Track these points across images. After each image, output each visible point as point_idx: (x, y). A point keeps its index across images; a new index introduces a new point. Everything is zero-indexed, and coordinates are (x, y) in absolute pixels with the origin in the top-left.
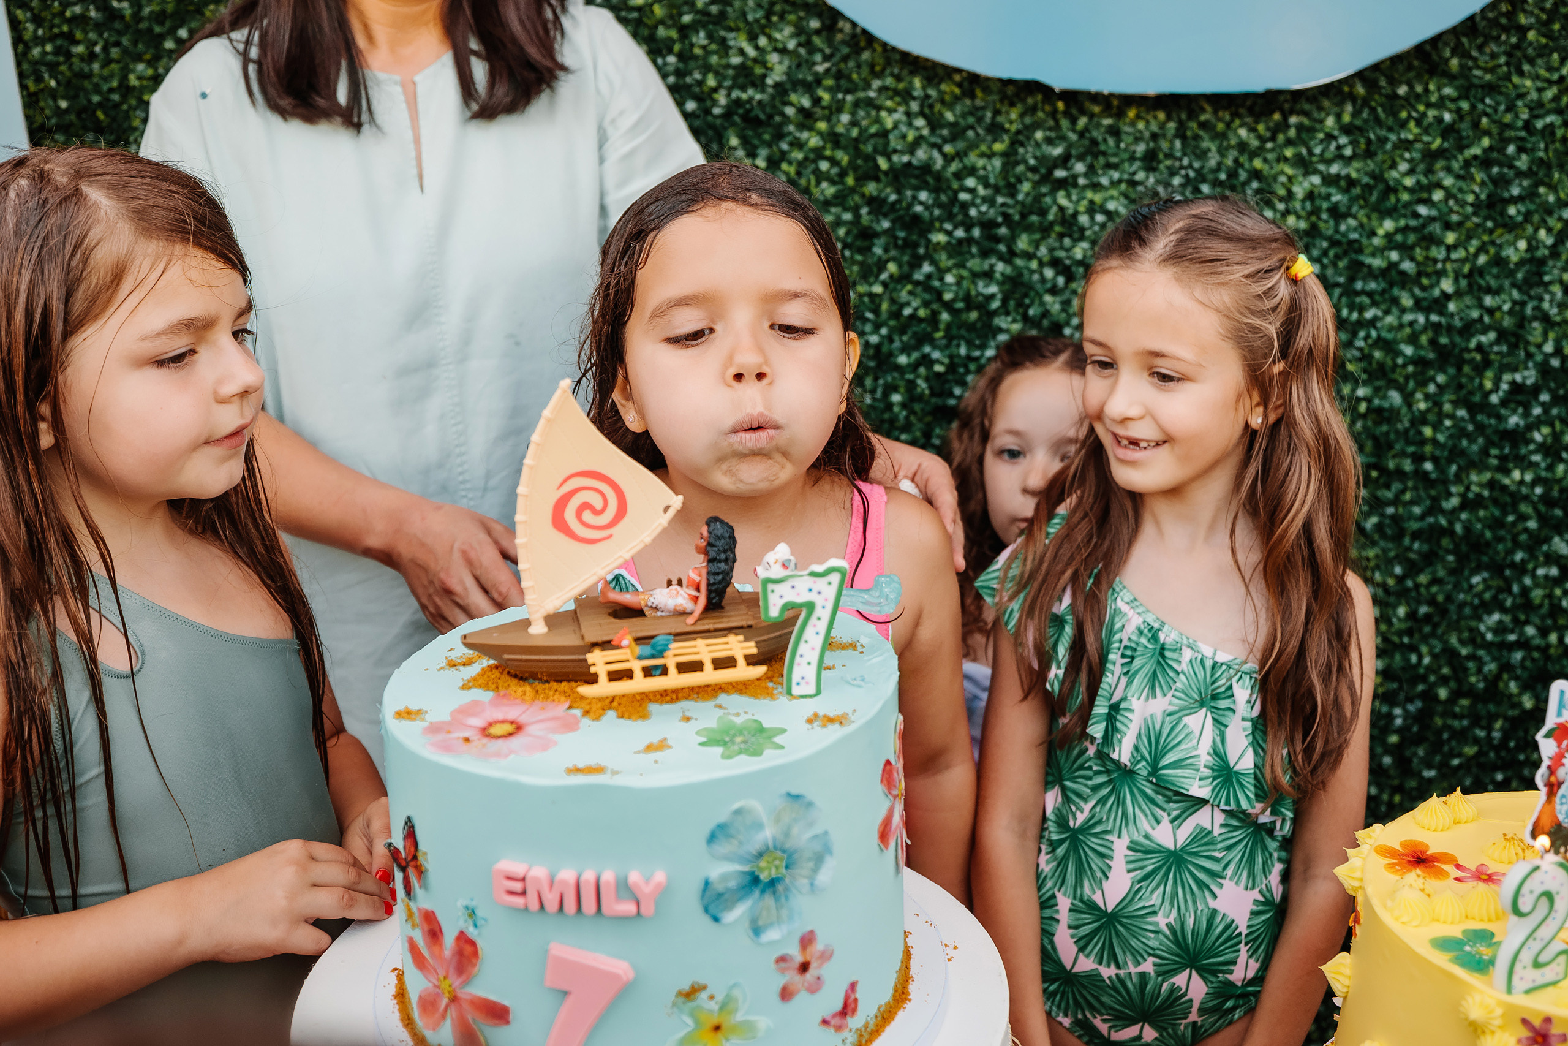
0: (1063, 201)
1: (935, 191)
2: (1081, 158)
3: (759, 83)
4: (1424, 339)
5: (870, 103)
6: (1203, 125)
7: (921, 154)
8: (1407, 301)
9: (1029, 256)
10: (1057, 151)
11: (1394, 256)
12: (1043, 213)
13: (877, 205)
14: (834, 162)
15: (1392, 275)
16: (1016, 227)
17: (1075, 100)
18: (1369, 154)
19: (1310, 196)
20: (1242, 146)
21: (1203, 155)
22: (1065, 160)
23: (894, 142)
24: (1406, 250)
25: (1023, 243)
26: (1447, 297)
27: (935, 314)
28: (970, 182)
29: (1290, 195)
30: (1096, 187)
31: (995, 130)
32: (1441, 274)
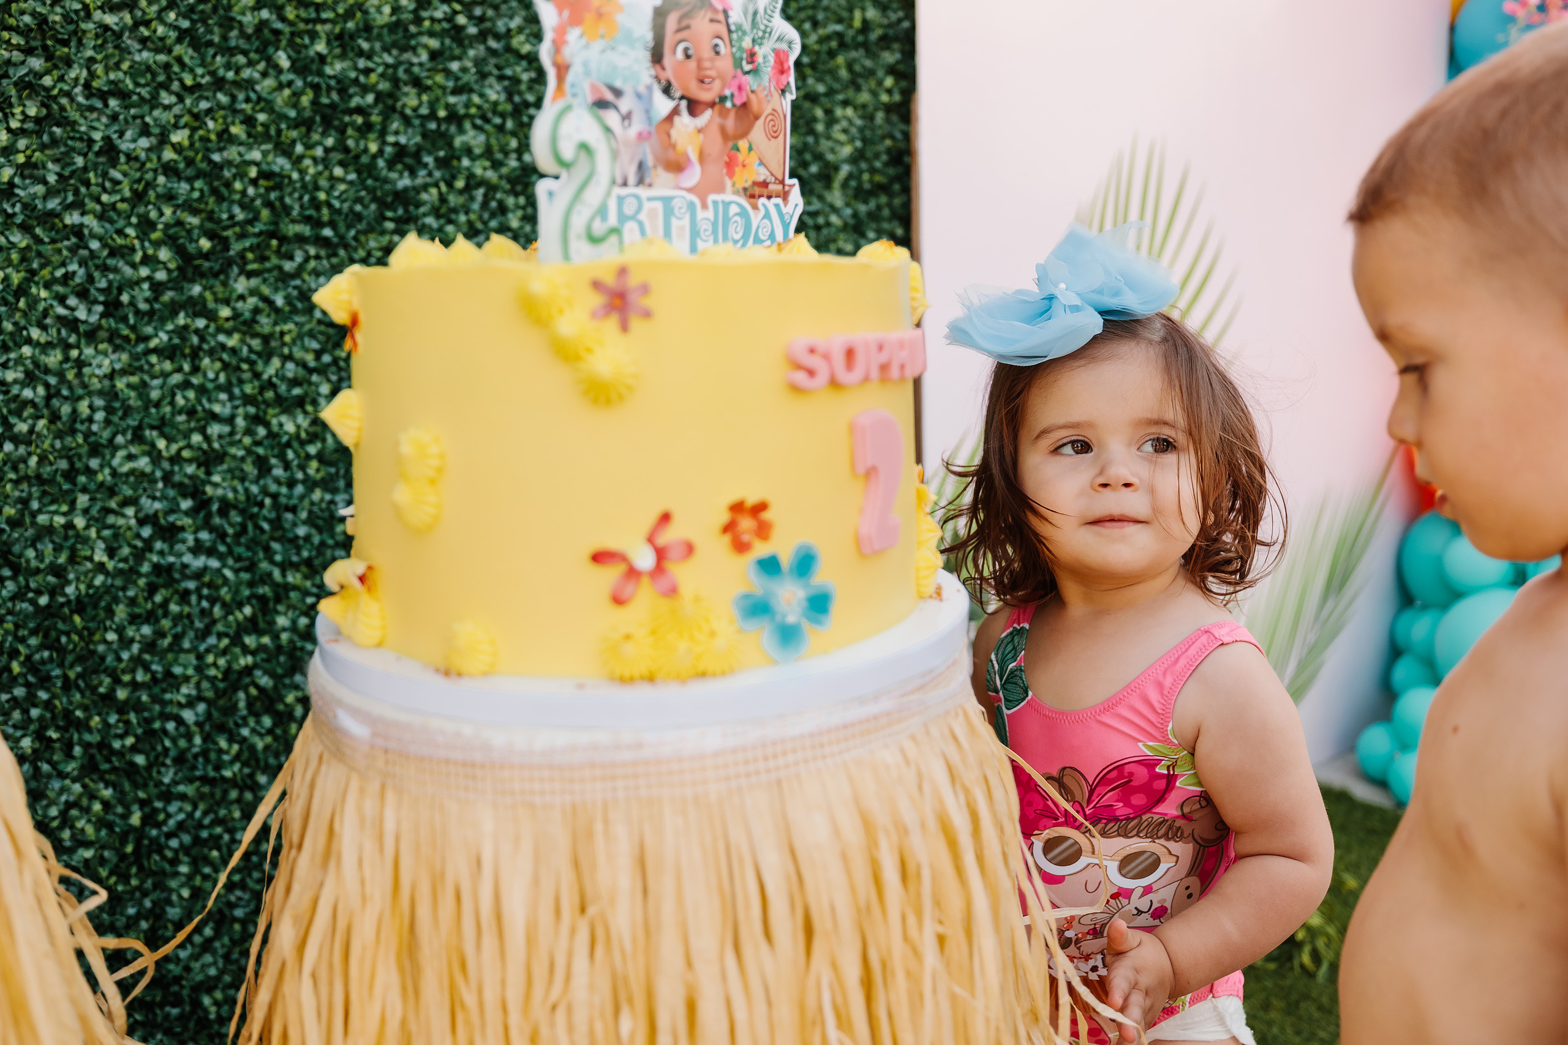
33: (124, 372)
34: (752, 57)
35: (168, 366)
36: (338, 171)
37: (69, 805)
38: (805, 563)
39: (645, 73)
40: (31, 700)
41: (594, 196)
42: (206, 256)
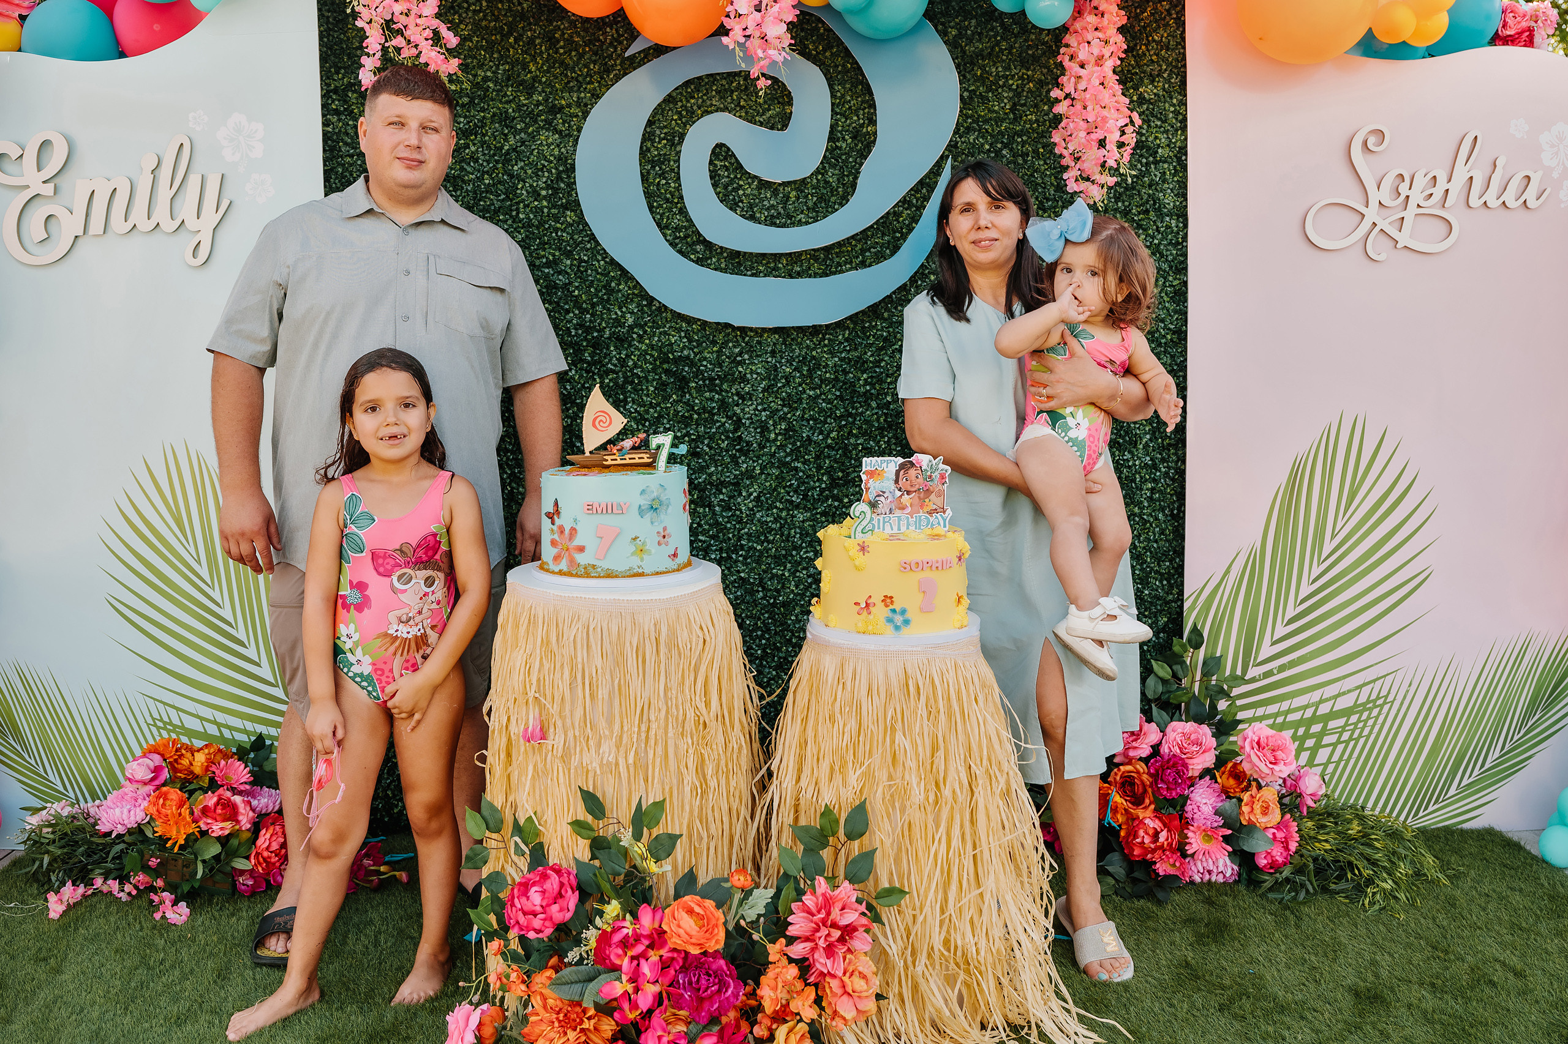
0: (740, 369)
1: (690, 367)
2: (747, 352)
3: (622, 325)
4: (882, 420)
5: (665, 333)
6: (792, 340)
7: (686, 353)
8: (874, 404)
9: (727, 392)
10: (737, 350)
11: (868, 388)
12: (733, 375)
13: (667, 372)
14: (652, 356)
15: (867, 396)
16: (723, 379)
17: (743, 330)
18: (856, 349)
19: (835, 365)
20: (808, 347)
21: (793, 351)
22: (740, 354)
23: (675, 347)
24: (873, 385)
25: (725, 386)
26: (889, 403)
27: (691, 415)
28: (705, 363)
29: (827, 365)
30: (753, 364)
31: (714, 343)
32: (886, 394)
33: (807, 520)
34: (930, 476)
35: (823, 519)
36: (893, 447)
37: (770, 679)
38: (903, 612)
39: (893, 486)
40: (762, 637)
41: (864, 523)
42: (840, 479)
